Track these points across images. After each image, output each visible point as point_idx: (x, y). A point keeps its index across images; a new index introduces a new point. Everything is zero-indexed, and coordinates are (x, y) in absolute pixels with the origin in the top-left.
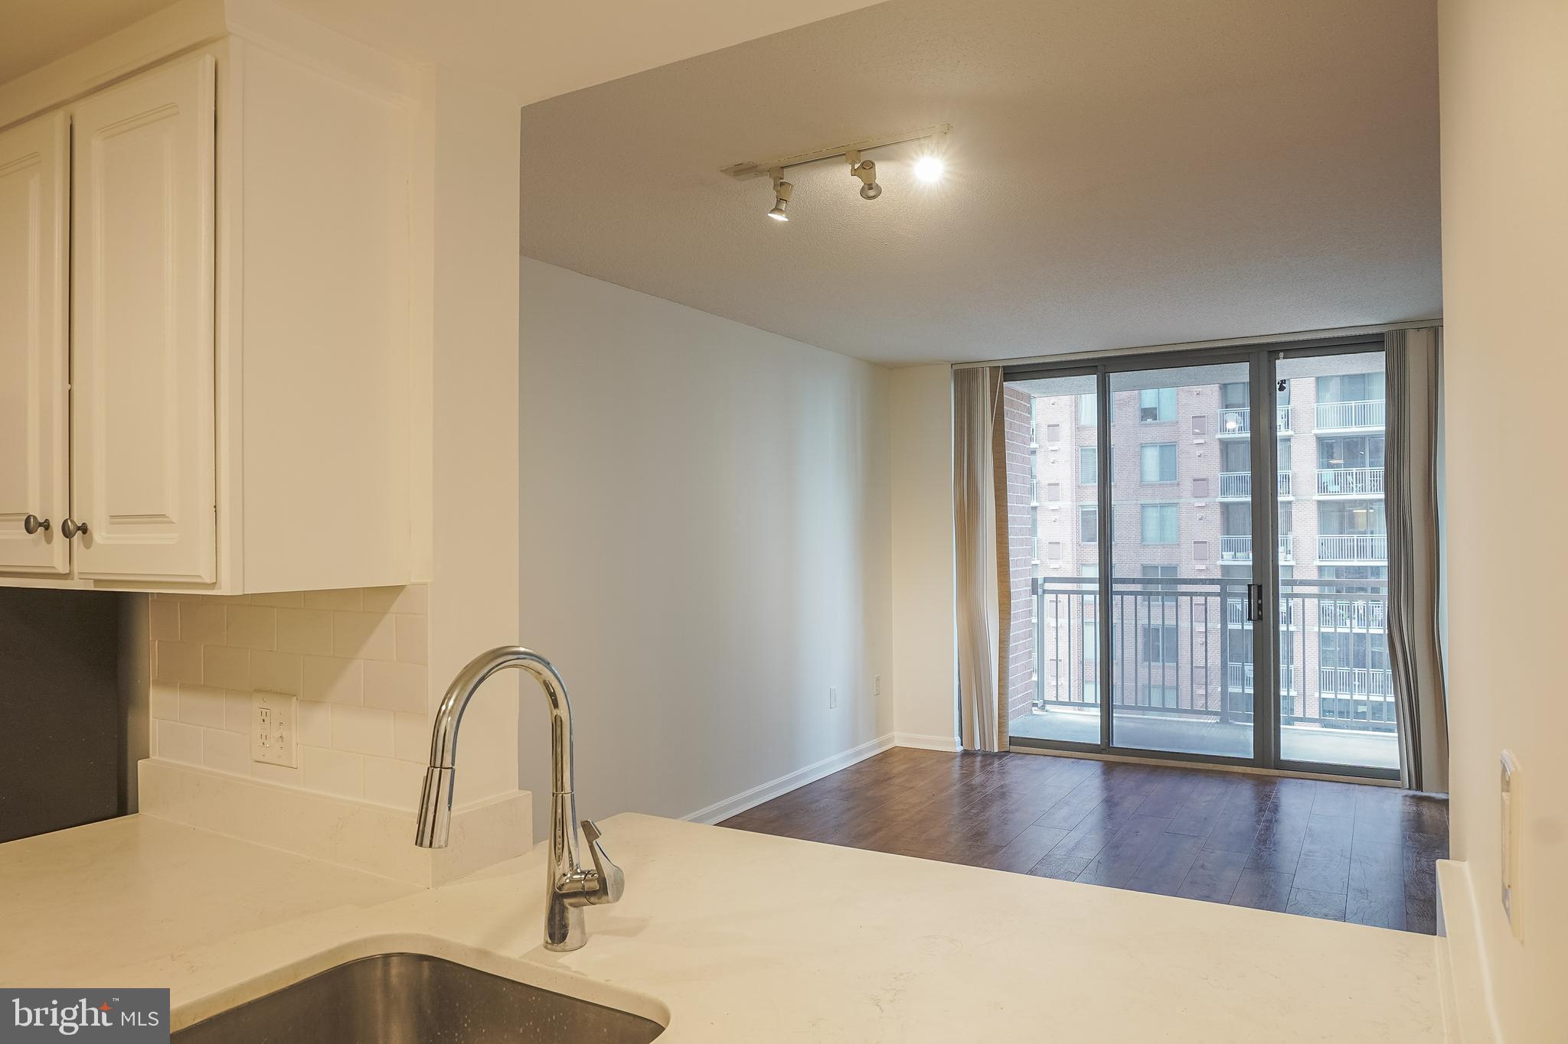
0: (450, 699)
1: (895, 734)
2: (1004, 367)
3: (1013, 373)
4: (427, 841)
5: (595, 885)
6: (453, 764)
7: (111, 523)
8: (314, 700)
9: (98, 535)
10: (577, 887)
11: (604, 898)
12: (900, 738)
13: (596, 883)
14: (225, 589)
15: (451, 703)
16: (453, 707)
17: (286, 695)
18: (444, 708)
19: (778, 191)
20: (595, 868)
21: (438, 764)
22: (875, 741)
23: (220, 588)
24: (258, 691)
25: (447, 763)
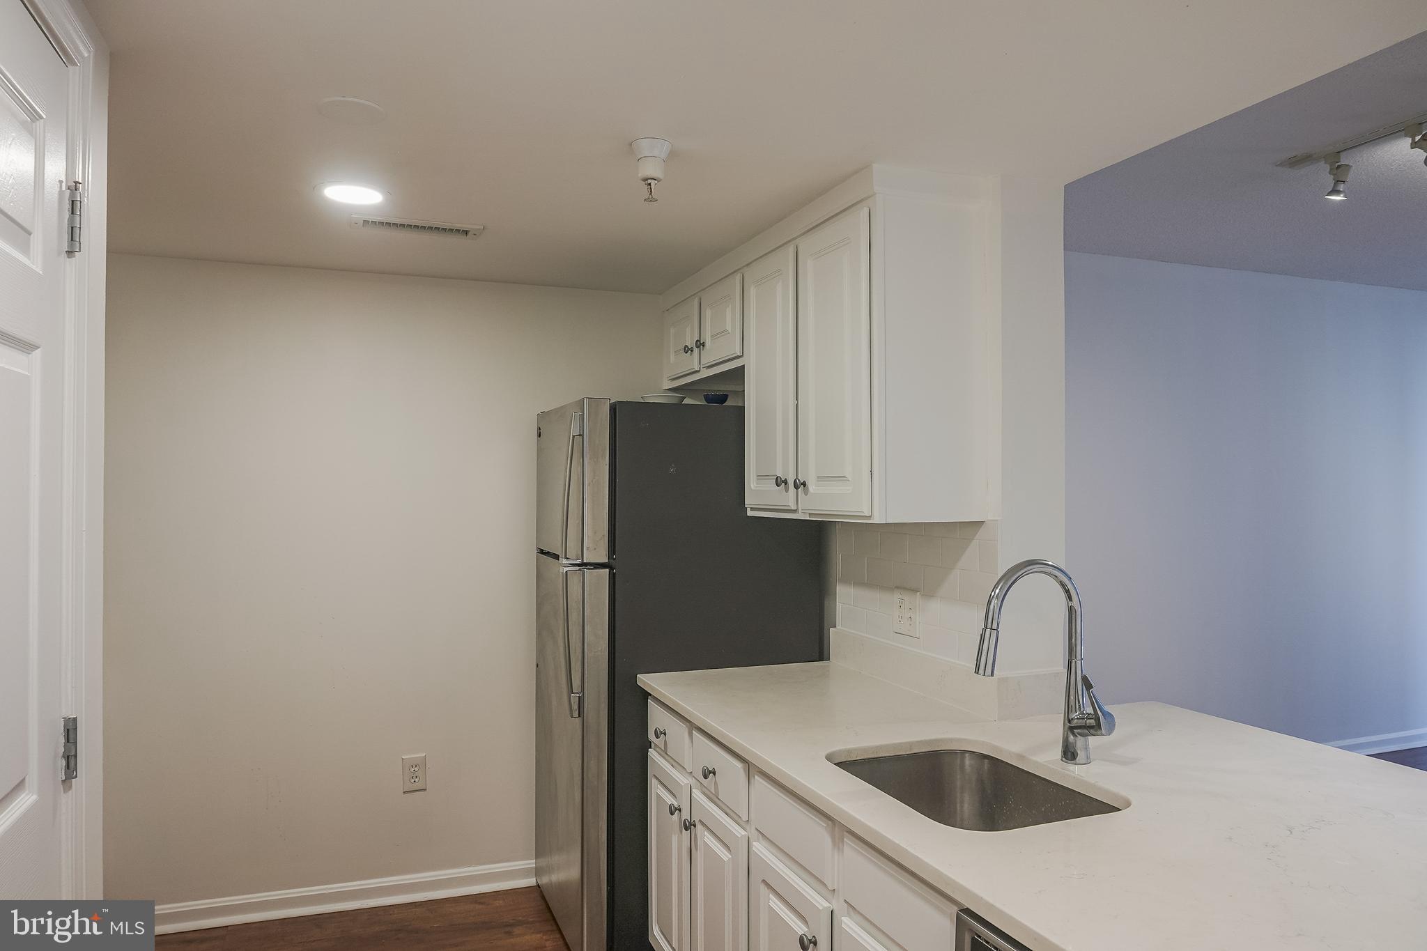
0: (997, 588)
4: (981, 671)
5: (1092, 722)
6: (998, 627)
7: (818, 481)
8: (930, 594)
9: (812, 487)
10: (1081, 722)
11: (1099, 732)
13: (1093, 721)
14: (876, 520)
15: (997, 591)
16: (998, 594)
17: (915, 590)
18: (993, 594)
19: (1334, 175)
20: (1093, 712)
21: (989, 626)
23: (873, 519)
24: (897, 587)
25: (995, 626)
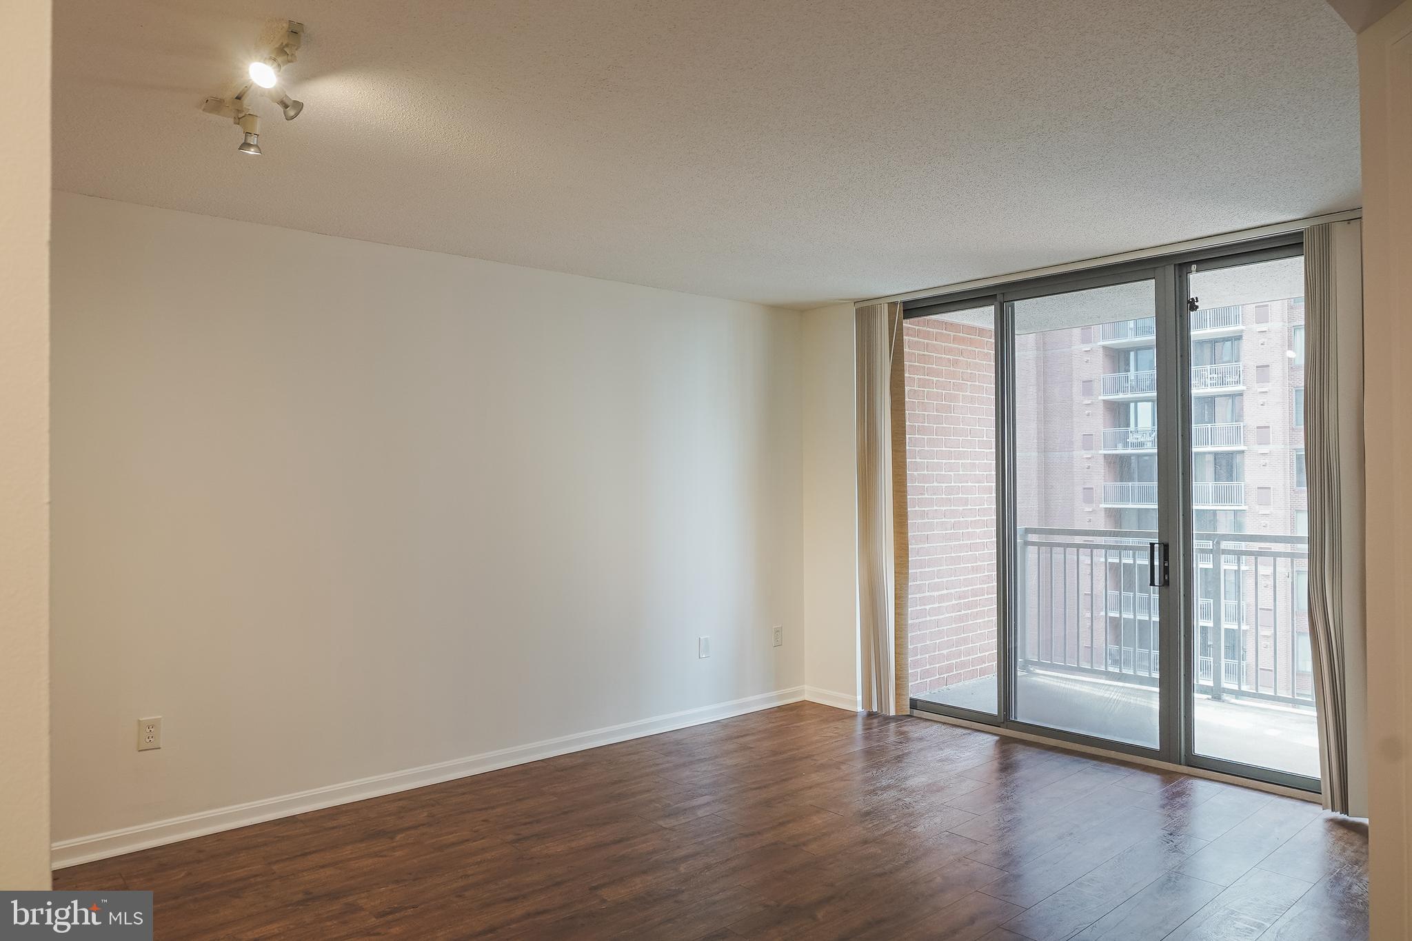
1: (806, 687)
2: (905, 303)
3: (914, 308)
12: (810, 692)
22: (774, 693)
